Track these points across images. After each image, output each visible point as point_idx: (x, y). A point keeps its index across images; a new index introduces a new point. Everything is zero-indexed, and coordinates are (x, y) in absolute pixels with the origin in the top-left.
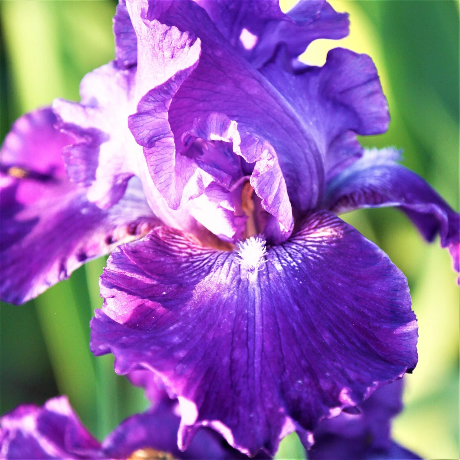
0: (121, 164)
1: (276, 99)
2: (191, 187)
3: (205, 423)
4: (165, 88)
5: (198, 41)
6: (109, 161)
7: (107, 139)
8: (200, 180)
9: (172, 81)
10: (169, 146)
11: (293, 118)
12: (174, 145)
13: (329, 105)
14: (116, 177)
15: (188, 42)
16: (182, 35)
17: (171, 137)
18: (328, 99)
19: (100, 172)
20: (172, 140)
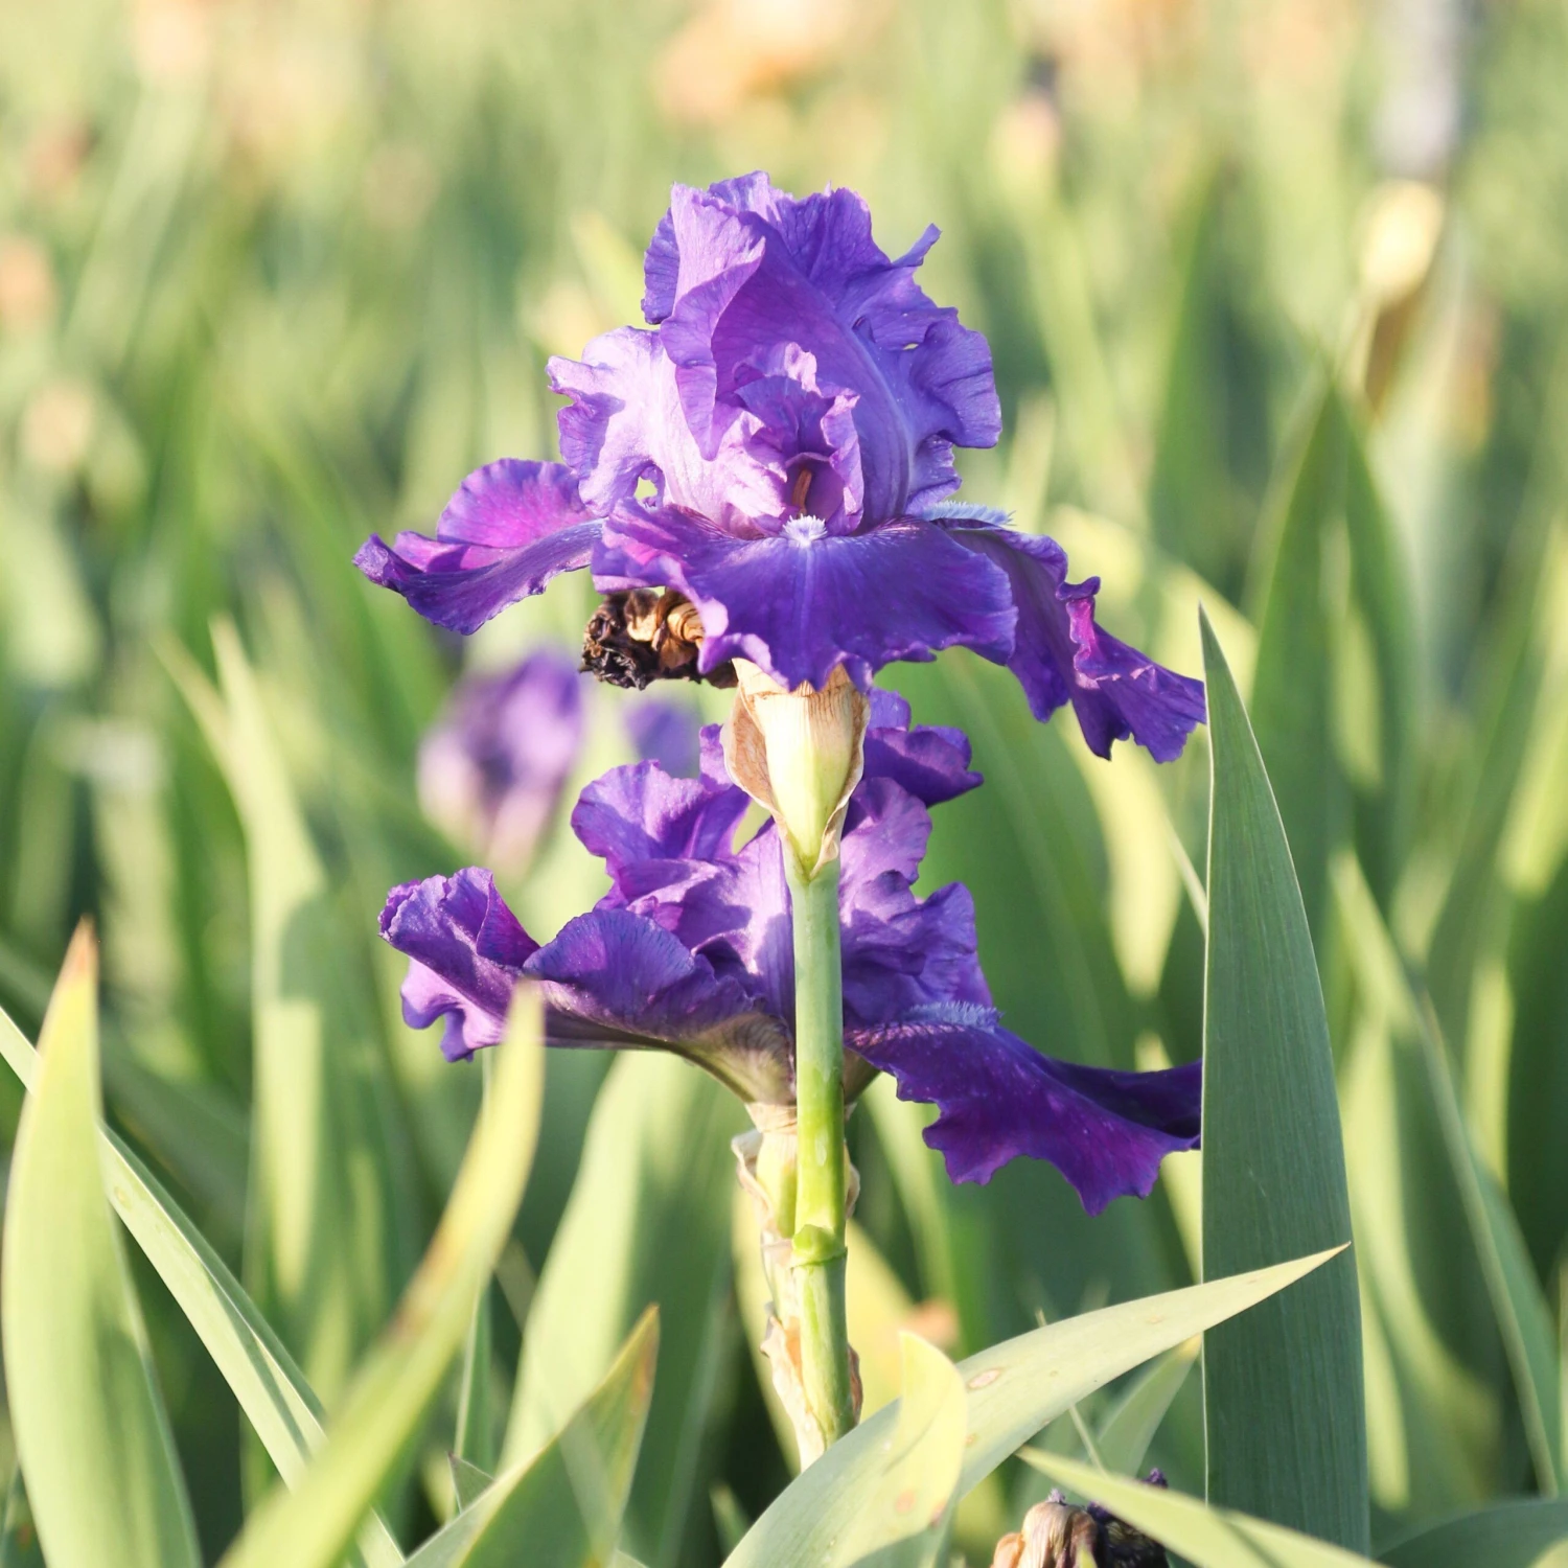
0: (636, 441)
1: (858, 352)
2: (735, 432)
3: (736, 637)
4: (714, 289)
5: (763, 240)
6: (618, 435)
7: (621, 406)
8: (745, 426)
9: (723, 279)
10: (708, 378)
11: (877, 383)
12: (716, 378)
13: (922, 394)
14: (625, 462)
15: (750, 241)
16: (742, 229)
17: (712, 366)
18: (922, 388)
19: (604, 453)
20: (713, 371)
